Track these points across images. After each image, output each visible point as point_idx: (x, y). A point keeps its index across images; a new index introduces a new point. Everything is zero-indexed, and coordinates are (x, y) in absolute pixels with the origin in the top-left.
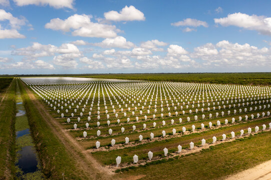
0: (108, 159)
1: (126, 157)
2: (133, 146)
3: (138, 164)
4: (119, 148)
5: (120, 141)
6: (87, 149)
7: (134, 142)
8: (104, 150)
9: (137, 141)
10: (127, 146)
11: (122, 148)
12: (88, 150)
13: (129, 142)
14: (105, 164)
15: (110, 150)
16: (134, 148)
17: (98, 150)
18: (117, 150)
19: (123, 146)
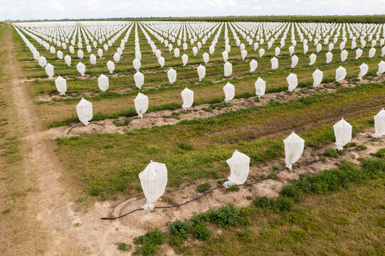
0: (114, 163)
1: (188, 156)
2: (207, 115)
3: (244, 192)
4: (160, 123)
5: (164, 103)
6: (51, 126)
7: (207, 106)
8: (110, 128)
9: (217, 102)
10: (189, 117)
11: (172, 122)
12: (52, 131)
13: (193, 105)
14: (95, 194)
15: (131, 129)
16: (211, 122)
17: (88, 129)
18: (156, 130)
19: (175, 116)
